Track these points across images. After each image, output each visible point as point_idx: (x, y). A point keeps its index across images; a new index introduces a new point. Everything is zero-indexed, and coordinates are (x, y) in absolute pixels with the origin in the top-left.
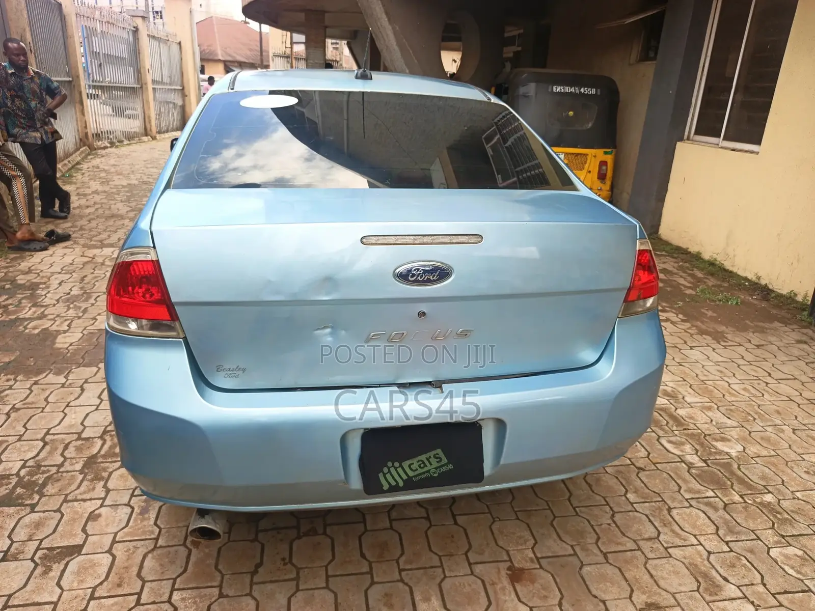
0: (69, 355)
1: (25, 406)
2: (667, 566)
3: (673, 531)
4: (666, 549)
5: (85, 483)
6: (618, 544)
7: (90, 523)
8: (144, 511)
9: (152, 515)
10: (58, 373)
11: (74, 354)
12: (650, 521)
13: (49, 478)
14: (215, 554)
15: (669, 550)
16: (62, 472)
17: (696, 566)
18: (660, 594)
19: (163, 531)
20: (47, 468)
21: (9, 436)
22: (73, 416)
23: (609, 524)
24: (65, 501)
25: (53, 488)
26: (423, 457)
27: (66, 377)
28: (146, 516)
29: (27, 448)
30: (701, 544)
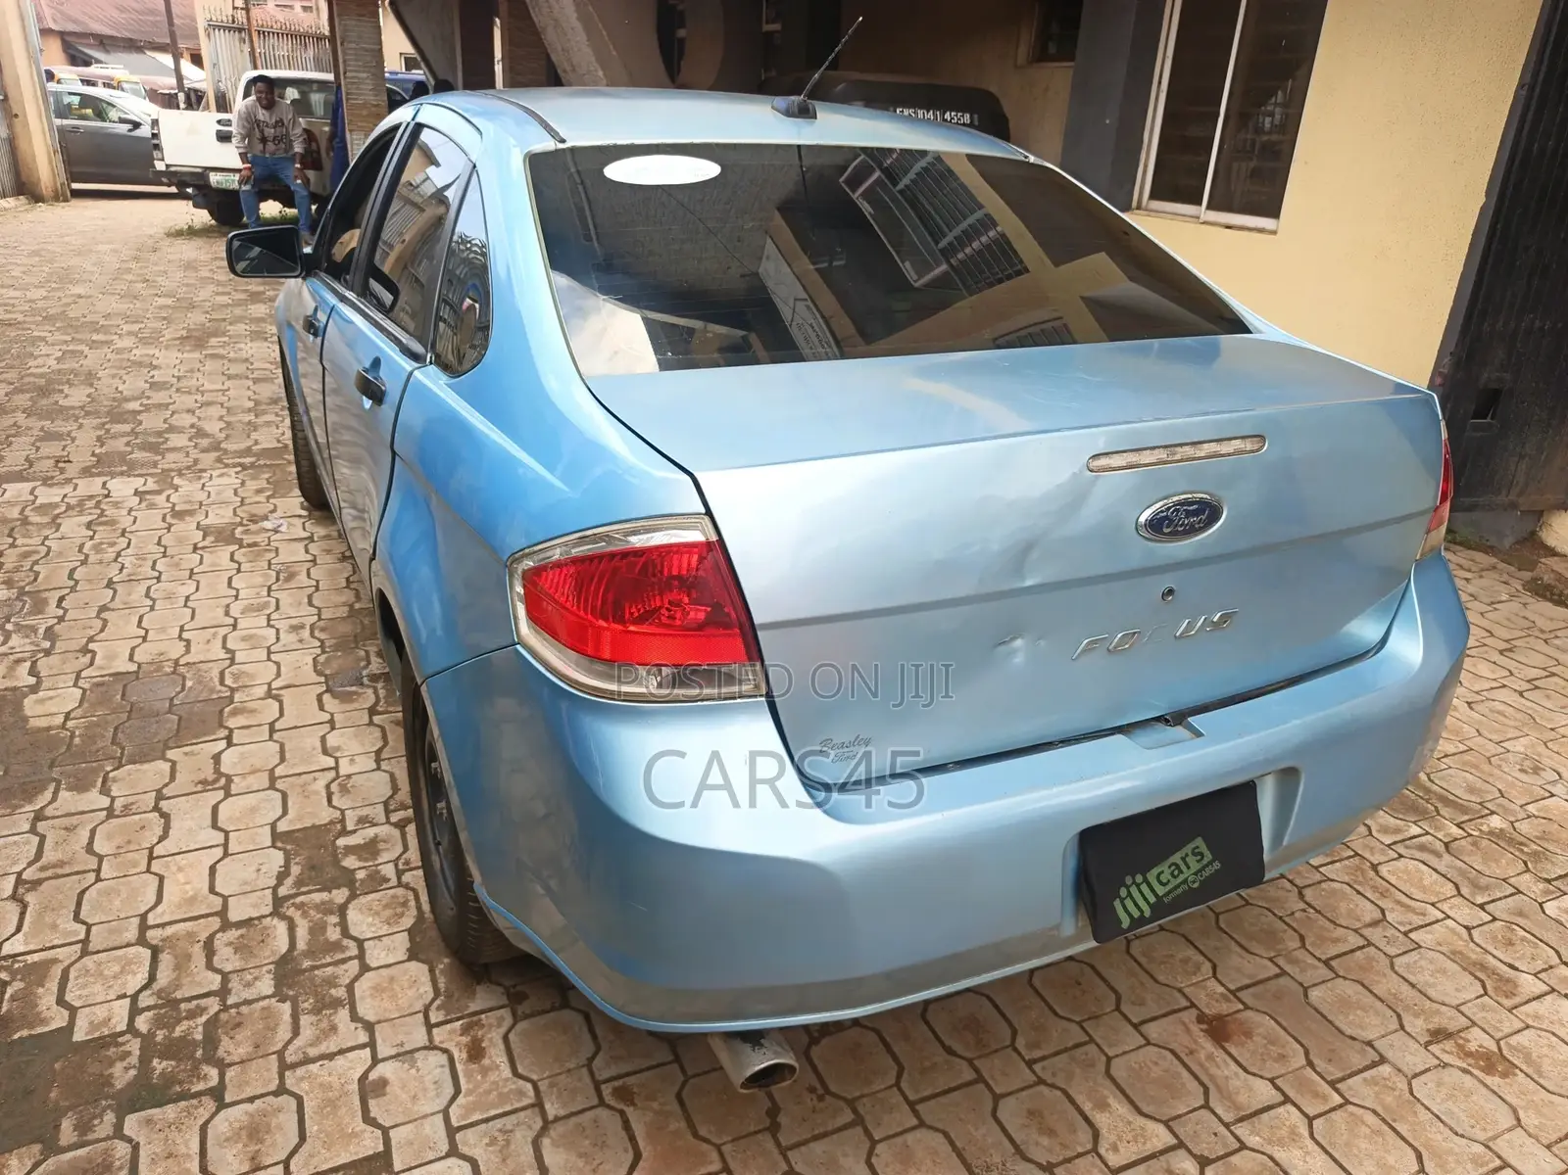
0: (77, 740)
1: (49, 873)
2: (1423, 963)
3: (1398, 902)
4: (1406, 934)
5: (305, 1020)
6: (1336, 941)
7: (372, 1103)
8: (476, 1053)
9: (497, 1055)
10: (80, 786)
11: (90, 737)
12: (1359, 892)
13: (212, 1024)
14: (675, 1107)
15: (1411, 935)
16: (237, 1005)
17: (1461, 953)
18: (1438, 1012)
19: (543, 1086)
20: (195, 1002)
21: (53, 947)
22: (181, 877)
23: (1304, 911)
24: (284, 1067)
25: (238, 1045)
26: (1176, 858)
27: (105, 791)
28: (486, 1062)
29: (117, 968)
30: (1449, 917)
